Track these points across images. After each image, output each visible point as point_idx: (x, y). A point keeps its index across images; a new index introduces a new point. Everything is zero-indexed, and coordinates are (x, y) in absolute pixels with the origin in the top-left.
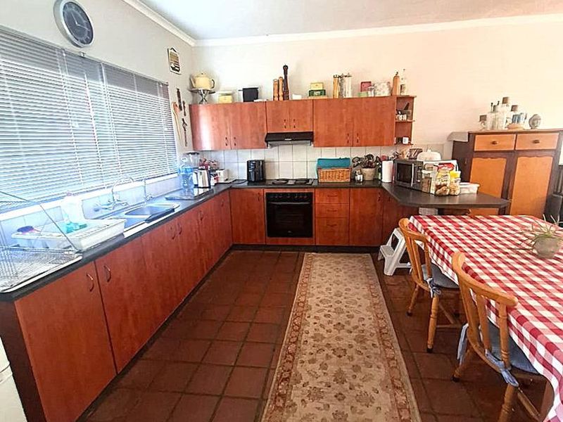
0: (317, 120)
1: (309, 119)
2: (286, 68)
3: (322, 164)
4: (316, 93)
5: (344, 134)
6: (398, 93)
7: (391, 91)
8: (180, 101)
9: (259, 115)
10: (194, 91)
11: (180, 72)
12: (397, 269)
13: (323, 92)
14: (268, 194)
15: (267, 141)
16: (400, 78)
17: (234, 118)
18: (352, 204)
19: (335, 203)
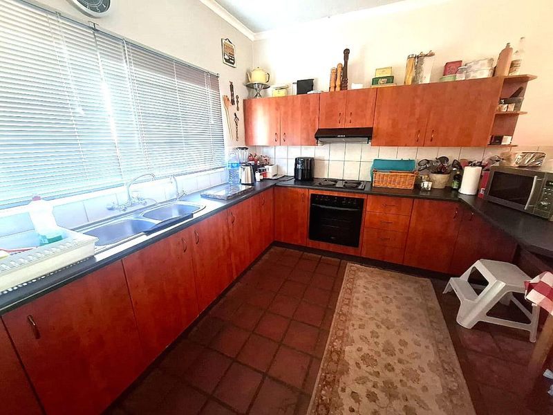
0: (379, 113)
1: (369, 112)
2: (347, 52)
3: (378, 166)
4: (381, 81)
5: (414, 131)
6: (506, 74)
7: (494, 71)
8: (232, 95)
9: (311, 109)
10: (250, 86)
11: (235, 66)
12: (480, 323)
13: (390, 79)
14: (313, 195)
15: (317, 138)
16: (514, 51)
17: (285, 113)
18: (414, 217)
19: (391, 215)
